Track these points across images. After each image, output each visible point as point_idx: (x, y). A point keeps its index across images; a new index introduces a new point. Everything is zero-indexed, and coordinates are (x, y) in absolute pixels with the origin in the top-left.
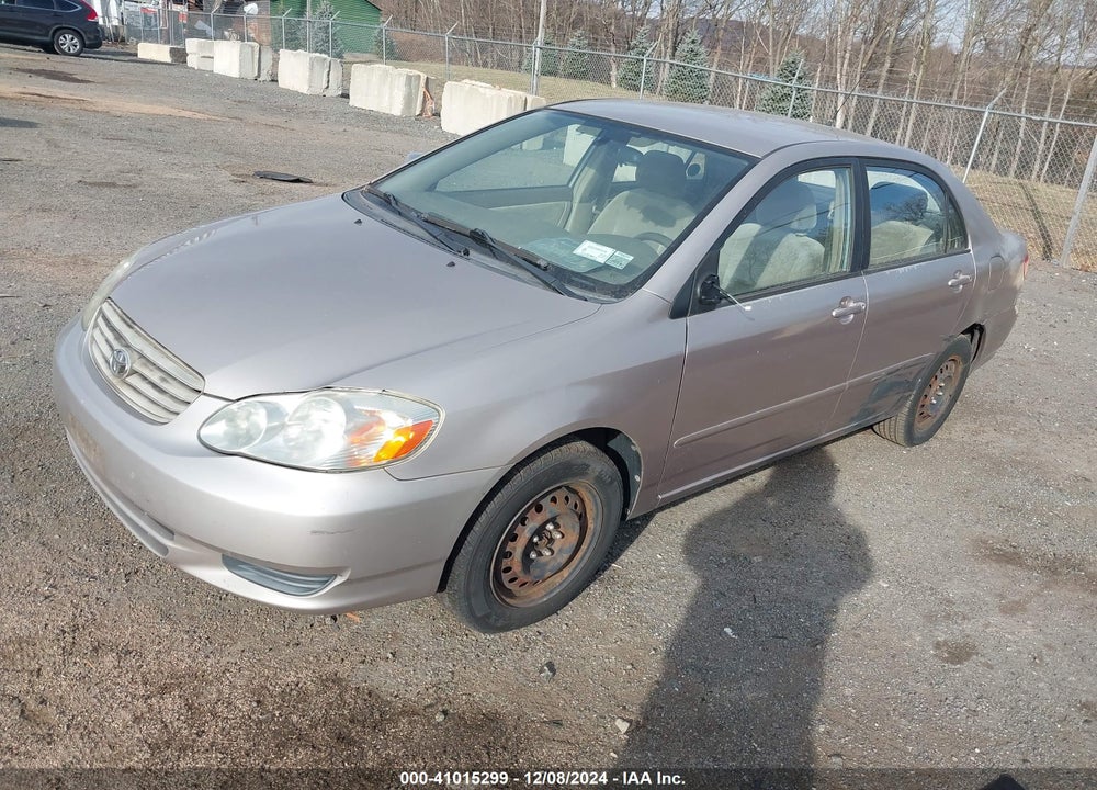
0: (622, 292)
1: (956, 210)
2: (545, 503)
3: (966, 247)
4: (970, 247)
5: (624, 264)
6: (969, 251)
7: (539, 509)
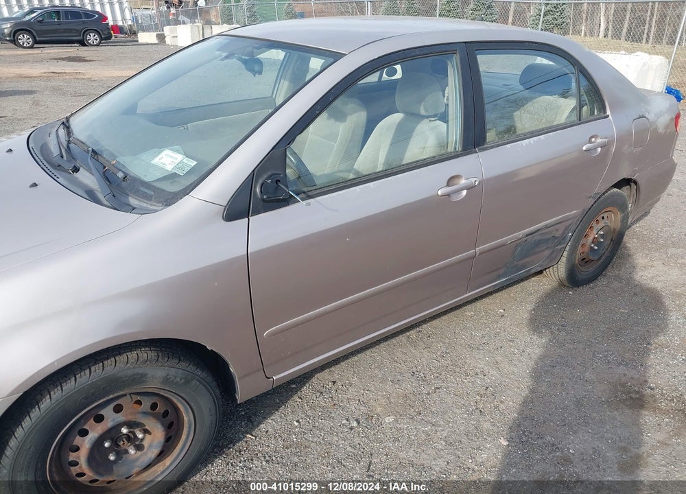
0: (170, 199)
1: (588, 81)
2: (108, 412)
3: (605, 112)
4: (608, 112)
5: (187, 169)
6: (608, 116)
7: (99, 419)
